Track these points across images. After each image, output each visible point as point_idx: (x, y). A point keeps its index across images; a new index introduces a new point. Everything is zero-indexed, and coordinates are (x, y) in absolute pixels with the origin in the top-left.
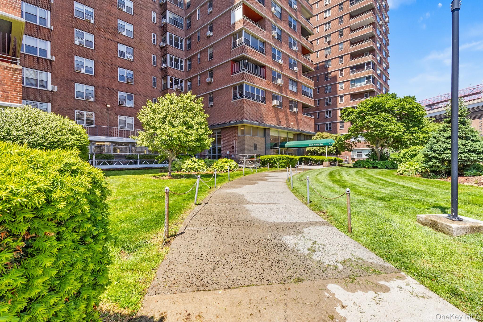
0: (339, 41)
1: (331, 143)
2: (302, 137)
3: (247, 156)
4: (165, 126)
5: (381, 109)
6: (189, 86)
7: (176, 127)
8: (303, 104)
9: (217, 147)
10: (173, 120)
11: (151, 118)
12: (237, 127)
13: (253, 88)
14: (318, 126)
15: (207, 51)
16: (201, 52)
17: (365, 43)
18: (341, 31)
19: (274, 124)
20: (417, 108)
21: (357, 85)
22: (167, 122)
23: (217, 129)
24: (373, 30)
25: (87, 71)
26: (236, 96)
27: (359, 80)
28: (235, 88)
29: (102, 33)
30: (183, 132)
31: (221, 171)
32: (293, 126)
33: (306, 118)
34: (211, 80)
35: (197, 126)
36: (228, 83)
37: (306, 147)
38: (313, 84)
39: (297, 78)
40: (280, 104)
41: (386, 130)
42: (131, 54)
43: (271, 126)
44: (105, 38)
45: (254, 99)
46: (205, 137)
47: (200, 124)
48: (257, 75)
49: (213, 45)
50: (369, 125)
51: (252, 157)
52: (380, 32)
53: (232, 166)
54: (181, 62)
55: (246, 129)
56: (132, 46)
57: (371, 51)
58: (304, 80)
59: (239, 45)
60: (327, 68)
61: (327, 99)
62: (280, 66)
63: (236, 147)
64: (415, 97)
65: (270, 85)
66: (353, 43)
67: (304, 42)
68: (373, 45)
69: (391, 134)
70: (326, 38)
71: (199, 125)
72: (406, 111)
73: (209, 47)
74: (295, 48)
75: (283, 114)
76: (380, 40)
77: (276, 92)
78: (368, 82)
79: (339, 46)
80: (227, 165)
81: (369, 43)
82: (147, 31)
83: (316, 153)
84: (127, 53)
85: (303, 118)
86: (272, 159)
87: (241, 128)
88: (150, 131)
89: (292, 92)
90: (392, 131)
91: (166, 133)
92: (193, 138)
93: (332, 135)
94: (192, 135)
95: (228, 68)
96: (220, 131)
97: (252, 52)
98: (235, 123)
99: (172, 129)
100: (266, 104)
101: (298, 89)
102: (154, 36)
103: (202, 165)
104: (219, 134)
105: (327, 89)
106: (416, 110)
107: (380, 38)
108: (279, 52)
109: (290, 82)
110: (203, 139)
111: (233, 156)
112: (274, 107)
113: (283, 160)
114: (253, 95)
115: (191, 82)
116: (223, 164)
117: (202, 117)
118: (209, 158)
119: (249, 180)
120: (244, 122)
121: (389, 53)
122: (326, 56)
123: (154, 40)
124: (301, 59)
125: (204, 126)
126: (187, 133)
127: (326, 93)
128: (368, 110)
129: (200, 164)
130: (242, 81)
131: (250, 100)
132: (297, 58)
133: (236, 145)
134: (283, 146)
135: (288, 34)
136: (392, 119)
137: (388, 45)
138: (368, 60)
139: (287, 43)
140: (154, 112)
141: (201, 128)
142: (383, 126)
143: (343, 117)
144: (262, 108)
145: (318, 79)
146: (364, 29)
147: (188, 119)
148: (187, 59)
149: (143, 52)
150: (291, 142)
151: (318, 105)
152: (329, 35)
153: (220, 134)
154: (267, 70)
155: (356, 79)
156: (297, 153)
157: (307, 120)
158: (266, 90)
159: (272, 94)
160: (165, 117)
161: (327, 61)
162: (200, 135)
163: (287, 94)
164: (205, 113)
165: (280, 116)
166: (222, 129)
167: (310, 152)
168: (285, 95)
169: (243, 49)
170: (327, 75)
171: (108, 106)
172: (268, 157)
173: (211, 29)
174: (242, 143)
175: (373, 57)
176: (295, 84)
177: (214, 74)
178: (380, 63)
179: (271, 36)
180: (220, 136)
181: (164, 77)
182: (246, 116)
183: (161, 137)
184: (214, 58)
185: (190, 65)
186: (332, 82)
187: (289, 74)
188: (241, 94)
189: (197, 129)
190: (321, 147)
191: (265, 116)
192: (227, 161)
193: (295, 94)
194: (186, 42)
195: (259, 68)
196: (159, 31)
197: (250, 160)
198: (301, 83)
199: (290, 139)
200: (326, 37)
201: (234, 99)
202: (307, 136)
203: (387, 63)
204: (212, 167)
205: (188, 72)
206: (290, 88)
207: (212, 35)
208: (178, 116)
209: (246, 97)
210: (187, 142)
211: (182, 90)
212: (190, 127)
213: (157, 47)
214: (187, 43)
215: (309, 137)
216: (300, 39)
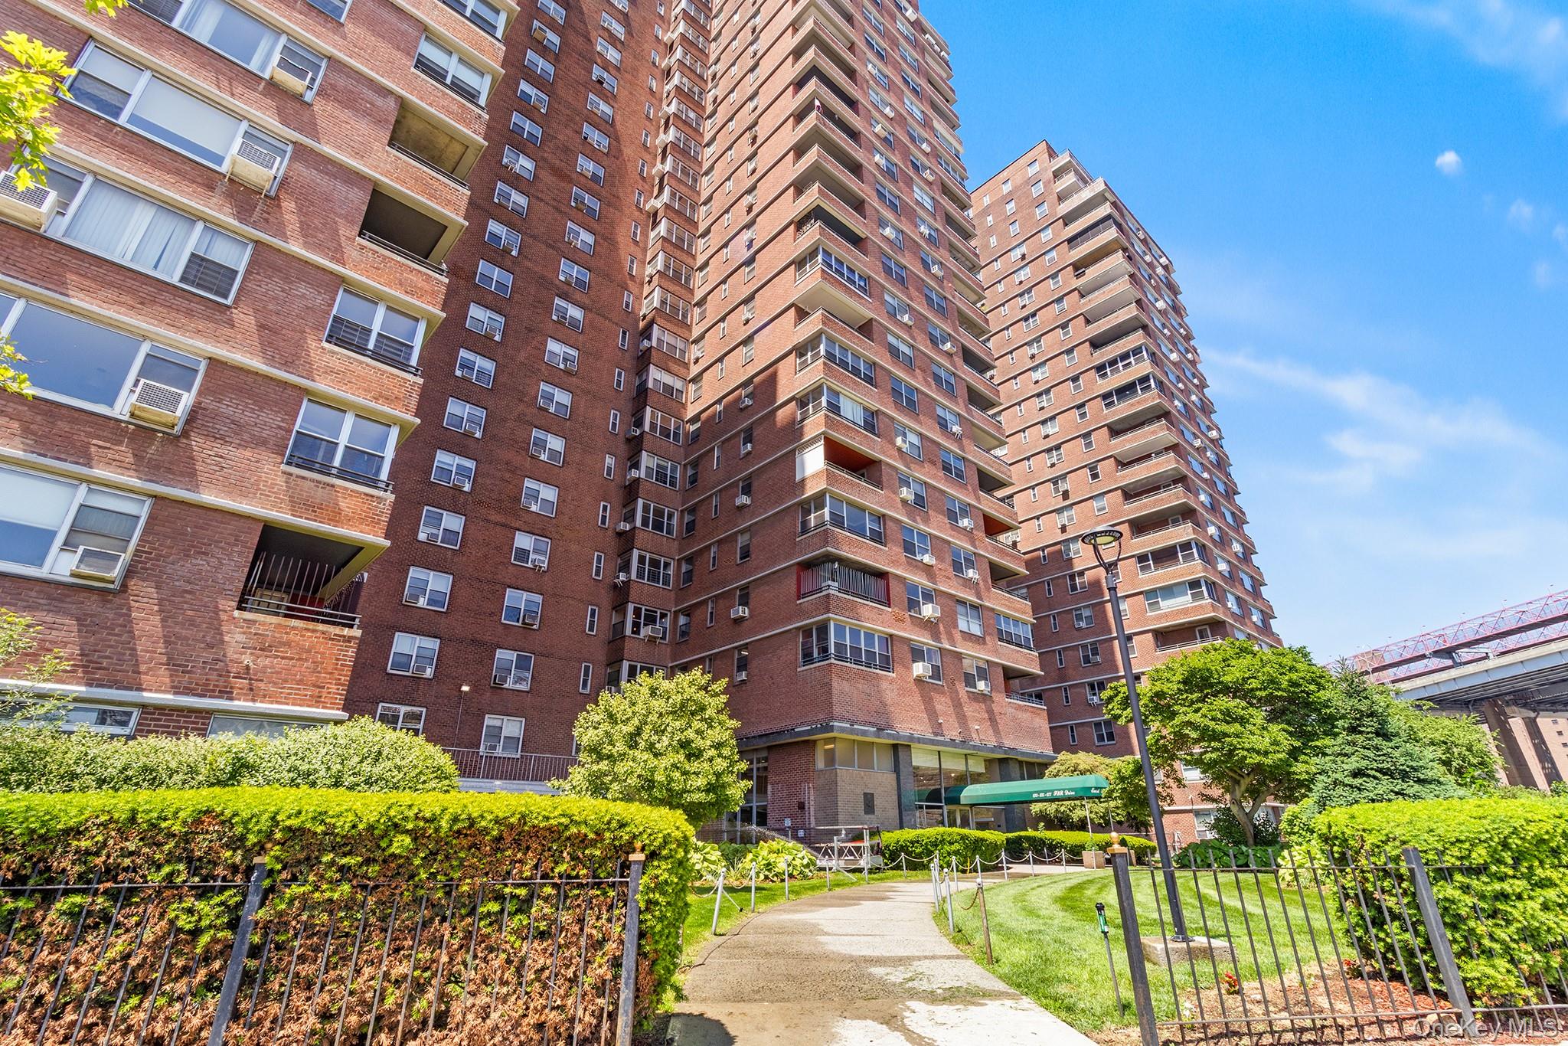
0: (1091, 492)
1: (1096, 788)
2: (1015, 769)
3: (844, 832)
4: (637, 753)
5: (1211, 686)
6: (683, 628)
7: (661, 754)
8: (1005, 669)
9: (754, 805)
10: (656, 738)
11: (606, 732)
12: (815, 742)
13: (855, 633)
14: (1072, 731)
15: (736, 541)
16: (720, 542)
17: (1163, 495)
18: (1093, 468)
19: (923, 730)
20: (1313, 681)
21: (1167, 605)
22: (642, 744)
23: (756, 750)
24: (1178, 462)
25: (430, 602)
26: (811, 654)
27: (1168, 591)
28: (807, 632)
29: (484, 511)
30: (678, 768)
31: (766, 877)
32: (982, 734)
33: (1019, 708)
34: (742, 611)
35: (712, 752)
36: (789, 619)
37: (1031, 802)
38: (1030, 611)
39: (980, 598)
40: (936, 673)
41: (1235, 749)
42: (544, 553)
43: (911, 738)
44: (488, 521)
45: (859, 662)
46: (730, 779)
47: (718, 746)
48: (865, 598)
49: (750, 526)
50: (1187, 732)
51: (858, 837)
52: (1201, 464)
53: (798, 862)
54: (667, 565)
55: (839, 748)
56: (549, 535)
57: (1186, 513)
58: (999, 600)
59: (817, 527)
60: (1071, 559)
61: (1084, 646)
62: (928, 569)
63: (812, 803)
64: (1308, 650)
65: (902, 621)
66: (1130, 494)
67: (989, 504)
68: (1189, 498)
69: (1254, 759)
70: (1055, 483)
71: (717, 749)
72: (1283, 690)
73: (742, 532)
74: (965, 523)
75: (948, 700)
76: (1207, 485)
77: (923, 639)
78: (1197, 596)
79: (1095, 504)
80: (782, 860)
81: (1175, 493)
82: (588, 499)
83: (1061, 822)
84: (536, 551)
85: (1010, 711)
86: (917, 842)
87: (826, 744)
88: (600, 767)
89: (968, 636)
90: (1254, 750)
91: (639, 771)
92: (701, 782)
93: (1108, 761)
94: (697, 774)
95: (790, 584)
96: (764, 754)
97: (851, 542)
98: (808, 733)
99: (653, 762)
100: (894, 675)
101: (985, 627)
102: (605, 508)
103: (713, 858)
104: (761, 765)
105: (1079, 617)
106: (1312, 687)
107: (1205, 481)
108: (923, 536)
109: (960, 609)
110: (724, 786)
111: (801, 833)
112: (919, 681)
113: (951, 843)
114: (856, 650)
115: (688, 615)
116: (772, 857)
117: (724, 730)
118: (732, 840)
119: (841, 898)
120: (831, 729)
121: (1243, 513)
122: (1064, 529)
123: (604, 517)
124: (986, 549)
125: (726, 752)
126: (688, 768)
127: (1080, 629)
128: (1179, 689)
129: (708, 856)
130: (825, 616)
131: (848, 664)
132: (973, 545)
133: (812, 798)
134: (954, 800)
135: (943, 492)
136: (1252, 716)
137: (1236, 493)
138: (1181, 536)
139: (942, 513)
140: (612, 717)
141: (720, 755)
142: (1226, 735)
143: (1113, 709)
144: (884, 685)
145: (1049, 590)
146: (1154, 461)
147: (690, 734)
148: (683, 558)
149: (574, 547)
150: (978, 786)
151: (1061, 664)
152: (1063, 477)
153: (766, 764)
154: (893, 583)
155: (1160, 588)
156: (1003, 822)
157: (1024, 716)
158: (891, 636)
159: (909, 646)
160: (638, 732)
161: (1067, 540)
162: (718, 775)
163: (953, 643)
164: (731, 717)
165: (939, 707)
166: (769, 748)
167: (1043, 817)
168: (948, 647)
169: (826, 537)
170: (1072, 577)
171: (465, 688)
172: (907, 834)
173: (747, 490)
174: (830, 793)
175: (1194, 529)
176: (975, 613)
177: (752, 595)
178: (1223, 542)
179: (899, 500)
180: (766, 768)
181: (619, 607)
182: (837, 710)
183: (625, 781)
184: (753, 556)
185: (690, 573)
186: (1090, 598)
187: (956, 589)
188: (824, 650)
189: (711, 760)
190: (1078, 802)
191: (892, 709)
192: (783, 847)
193: (979, 640)
194: (681, 518)
195: (871, 580)
196: (617, 497)
197: (850, 845)
198: (993, 610)
199: (980, 775)
200: (1055, 481)
201: (805, 663)
202: (1030, 764)
203: (1246, 540)
204: (740, 865)
205: (681, 592)
206: (962, 625)
207: (749, 502)
208: (669, 729)
209: (838, 658)
210: (689, 792)
211: (663, 638)
212: (694, 755)
213: (610, 533)
214: (686, 521)
215: (1035, 768)
216: (978, 499)
